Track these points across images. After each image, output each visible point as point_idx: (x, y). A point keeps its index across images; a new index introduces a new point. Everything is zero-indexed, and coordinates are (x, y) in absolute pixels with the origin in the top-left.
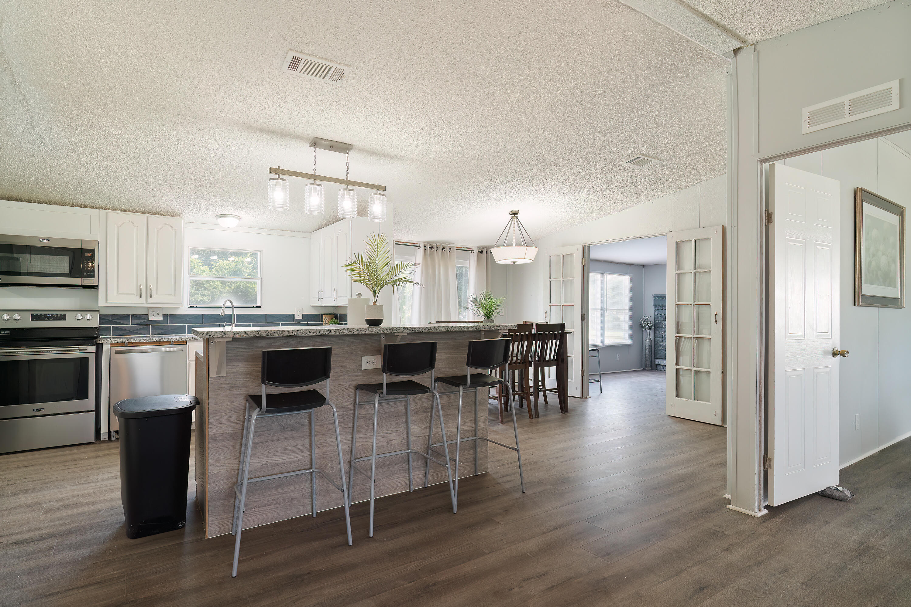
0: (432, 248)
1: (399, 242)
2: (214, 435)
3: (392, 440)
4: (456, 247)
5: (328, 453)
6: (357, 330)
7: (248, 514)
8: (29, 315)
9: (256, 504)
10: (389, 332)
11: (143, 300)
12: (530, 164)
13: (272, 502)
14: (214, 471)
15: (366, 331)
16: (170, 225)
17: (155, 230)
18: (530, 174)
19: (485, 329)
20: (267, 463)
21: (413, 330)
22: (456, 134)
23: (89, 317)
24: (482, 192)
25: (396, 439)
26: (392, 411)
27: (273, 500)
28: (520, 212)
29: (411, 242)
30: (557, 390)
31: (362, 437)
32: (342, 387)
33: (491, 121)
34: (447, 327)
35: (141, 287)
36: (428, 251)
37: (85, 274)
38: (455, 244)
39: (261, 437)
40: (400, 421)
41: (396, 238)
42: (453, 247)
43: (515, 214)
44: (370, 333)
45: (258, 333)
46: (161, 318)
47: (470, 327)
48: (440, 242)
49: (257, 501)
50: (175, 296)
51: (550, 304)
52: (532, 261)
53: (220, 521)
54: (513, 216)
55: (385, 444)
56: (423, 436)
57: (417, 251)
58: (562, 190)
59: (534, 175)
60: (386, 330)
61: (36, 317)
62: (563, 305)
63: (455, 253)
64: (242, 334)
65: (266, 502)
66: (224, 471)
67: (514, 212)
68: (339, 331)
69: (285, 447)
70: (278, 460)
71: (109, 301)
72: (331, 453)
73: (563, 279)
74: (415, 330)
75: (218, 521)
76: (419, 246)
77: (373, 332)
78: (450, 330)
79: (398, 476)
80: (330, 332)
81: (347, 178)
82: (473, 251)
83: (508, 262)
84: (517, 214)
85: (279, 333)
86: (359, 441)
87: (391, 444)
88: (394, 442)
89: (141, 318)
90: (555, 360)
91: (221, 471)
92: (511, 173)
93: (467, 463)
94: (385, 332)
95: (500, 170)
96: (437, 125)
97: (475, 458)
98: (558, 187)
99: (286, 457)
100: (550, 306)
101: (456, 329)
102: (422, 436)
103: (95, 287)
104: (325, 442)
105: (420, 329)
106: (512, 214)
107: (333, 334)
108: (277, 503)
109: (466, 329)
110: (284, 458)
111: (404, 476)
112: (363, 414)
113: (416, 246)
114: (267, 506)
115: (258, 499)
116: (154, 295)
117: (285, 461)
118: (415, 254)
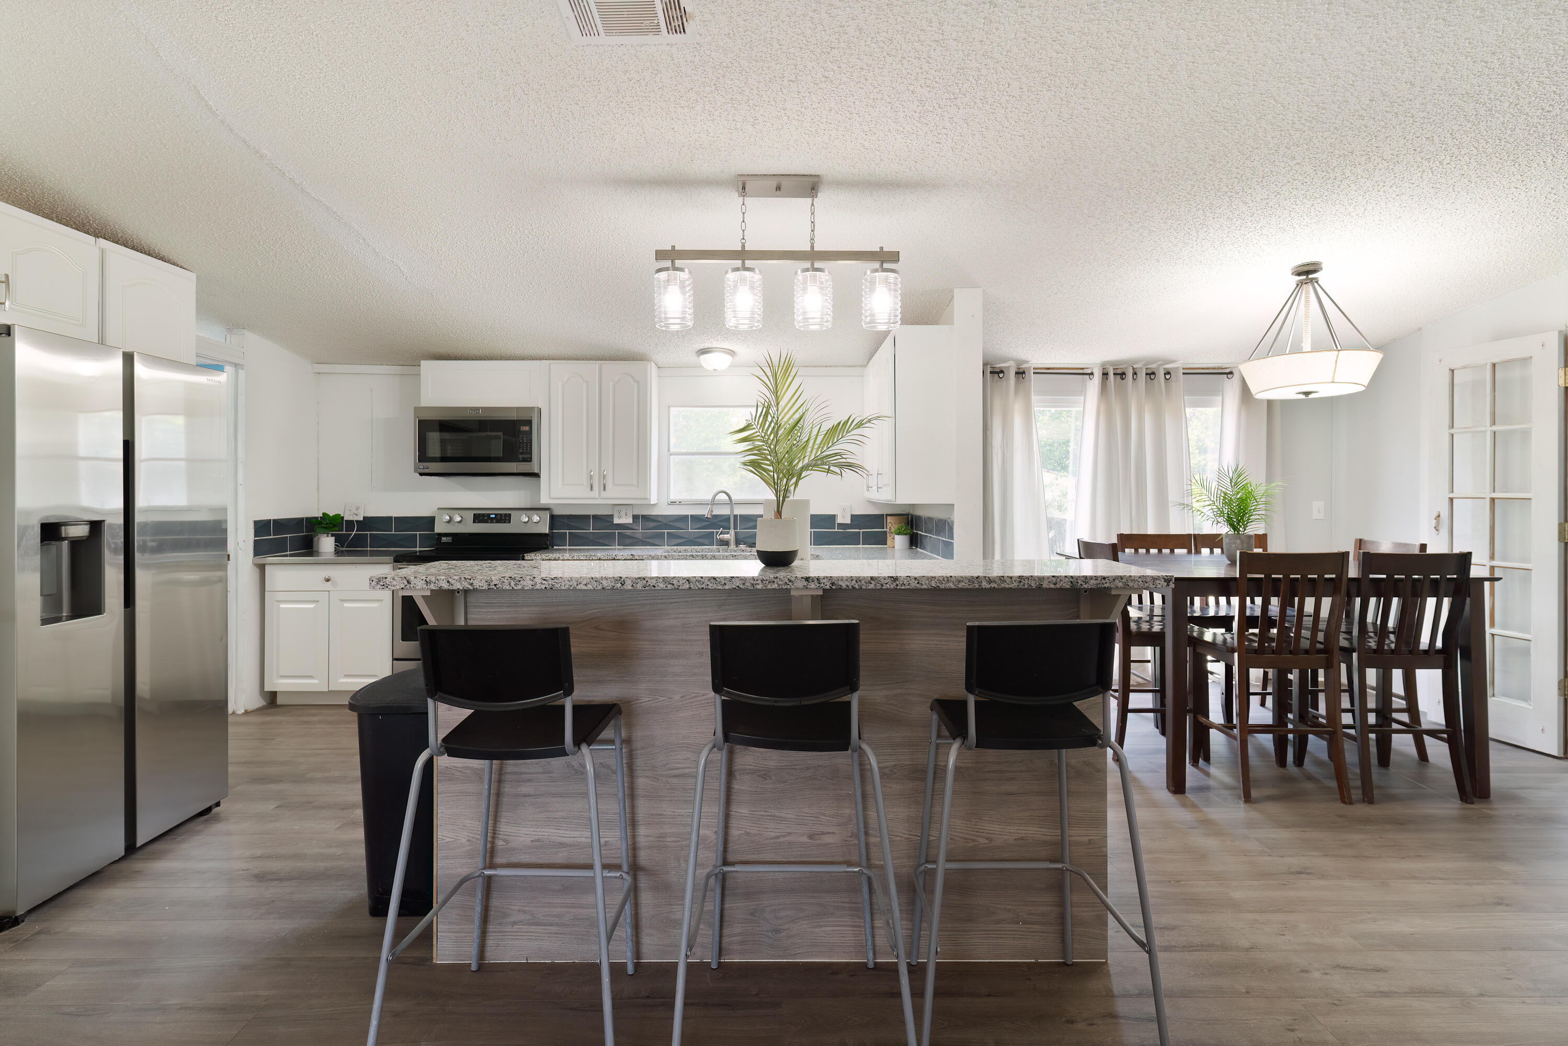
0: (1122, 375)
1: (1048, 369)
2: (447, 767)
3: (823, 833)
4: (1183, 369)
5: (668, 839)
6: (688, 580)
7: (506, 934)
8: (470, 516)
9: (522, 917)
10: (769, 587)
11: (595, 493)
12: (1296, 126)
13: (552, 919)
14: (446, 837)
15: (709, 583)
16: (629, 374)
17: (611, 383)
18: (1311, 156)
19: (1058, 586)
20: (542, 838)
21: (833, 584)
22: (1034, 89)
23: (536, 518)
24: (1187, 230)
25: (833, 833)
26: (822, 766)
27: (554, 916)
28: (1324, 266)
29: (1070, 366)
30: (1445, 736)
31: (747, 815)
32: (700, 698)
33: (1109, 22)
34: (935, 578)
35: (592, 473)
36: (1110, 382)
37: (521, 456)
38: (1181, 362)
39: (531, 784)
40: (844, 792)
41: (1035, 362)
42: (1177, 368)
43: (1307, 273)
44: (720, 587)
45: (471, 581)
46: (630, 520)
47: (1008, 580)
48: (1142, 361)
49: (525, 912)
50: (638, 486)
51: (1452, 495)
52: (1364, 388)
53: (457, 934)
54: (1305, 277)
55: (805, 839)
56: (907, 836)
57: (1087, 383)
58: (1444, 181)
59: (1324, 156)
60: (759, 582)
61: (480, 517)
62: (1493, 500)
63: (1180, 381)
64: (441, 584)
65: (542, 918)
66: (464, 841)
67: (1306, 269)
68: (644, 582)
69: (578, 812)
70: (563, 835)
71: (552, 496)
72: (674, 839)
73: (1494, 428)
74: (840, 583)
75: (453, 934)
76: (1092, 374)
77: (727, 587)
78: (942, 586)
79: (839, 921)
80: (623, 585)
81: (812, 247)
82: (1231, 373)
83: (1290, 394)
84: (1315, 271)
85: (512, 584)
86: (739, 823)
87: (819, 842)
88: (828, 839)
89: (603, 521)
90: (1439, 652)
91: (459, 840)
92: (1248, 162)
93: (1038, 927)
94: (759, 587)
95: (1211, 162)
96: (971, 78)
97: (1062, 917)
98: (1425, 177)
99: (580, 833)
100: (1451, 500)
101: (963, 584)
102: (904, 836)
103: (537, 475)
104: (661, 815)
105: (854, 582)
106: (1299, 274)
107: (630, 587)
108: (563, 925)
109: (993, 585)
110: (577, 834)
111: (853, 924)
112: (750, 765)
113: (1084, 373)
114: (544, 925)
115: (526, 908)
116: (609, 486)
117: (579, 840)
118: (1083, 391)
